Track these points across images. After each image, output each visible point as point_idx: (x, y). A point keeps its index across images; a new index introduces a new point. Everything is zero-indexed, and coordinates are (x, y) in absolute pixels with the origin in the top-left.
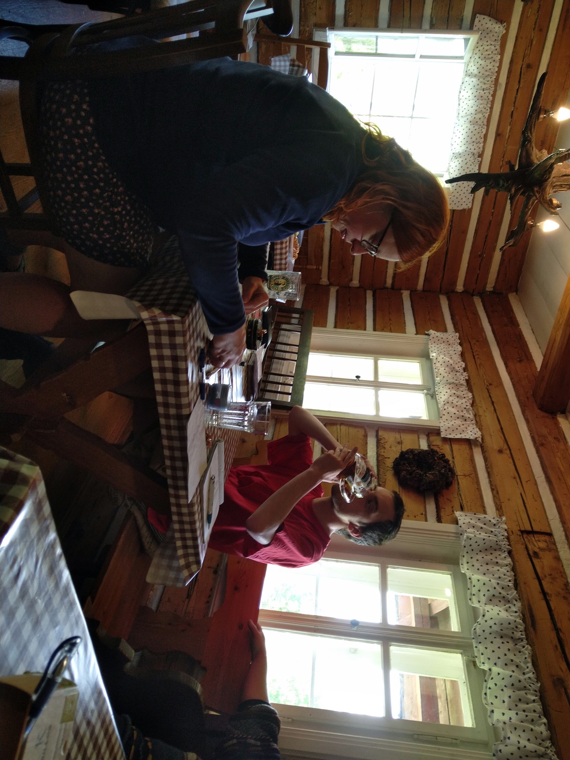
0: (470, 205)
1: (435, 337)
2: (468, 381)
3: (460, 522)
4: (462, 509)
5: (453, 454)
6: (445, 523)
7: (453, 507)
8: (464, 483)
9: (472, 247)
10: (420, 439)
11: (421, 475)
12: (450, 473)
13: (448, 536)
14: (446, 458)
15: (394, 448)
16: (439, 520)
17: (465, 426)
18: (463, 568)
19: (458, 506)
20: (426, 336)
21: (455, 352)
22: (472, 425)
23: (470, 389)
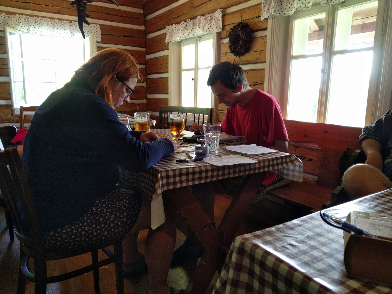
0: (98, 25)
1: (169, 39)
2: (191, 19)
3: (267, 17)
4: (259, 17)
5: (230, 24)
6: (267, 26)
7: (259, 22)
8: (246, 17)
9: (120, 23)
10: (224, 43)
11: (242, 41)
12: (241, 25)
13: (274, 23)
14: (232, 27)
15: (229, 57)
16: (266, 29)
17: (215, 19)
18: (291, 14)
19: (258, 19)
20: (169, 44)
21: (176, 27)
22: (214, 15)
23: (195, 17)
